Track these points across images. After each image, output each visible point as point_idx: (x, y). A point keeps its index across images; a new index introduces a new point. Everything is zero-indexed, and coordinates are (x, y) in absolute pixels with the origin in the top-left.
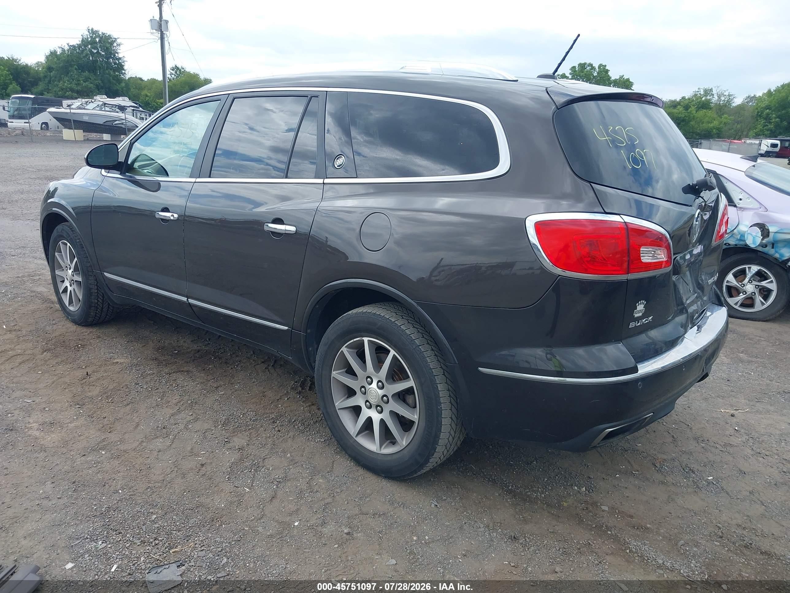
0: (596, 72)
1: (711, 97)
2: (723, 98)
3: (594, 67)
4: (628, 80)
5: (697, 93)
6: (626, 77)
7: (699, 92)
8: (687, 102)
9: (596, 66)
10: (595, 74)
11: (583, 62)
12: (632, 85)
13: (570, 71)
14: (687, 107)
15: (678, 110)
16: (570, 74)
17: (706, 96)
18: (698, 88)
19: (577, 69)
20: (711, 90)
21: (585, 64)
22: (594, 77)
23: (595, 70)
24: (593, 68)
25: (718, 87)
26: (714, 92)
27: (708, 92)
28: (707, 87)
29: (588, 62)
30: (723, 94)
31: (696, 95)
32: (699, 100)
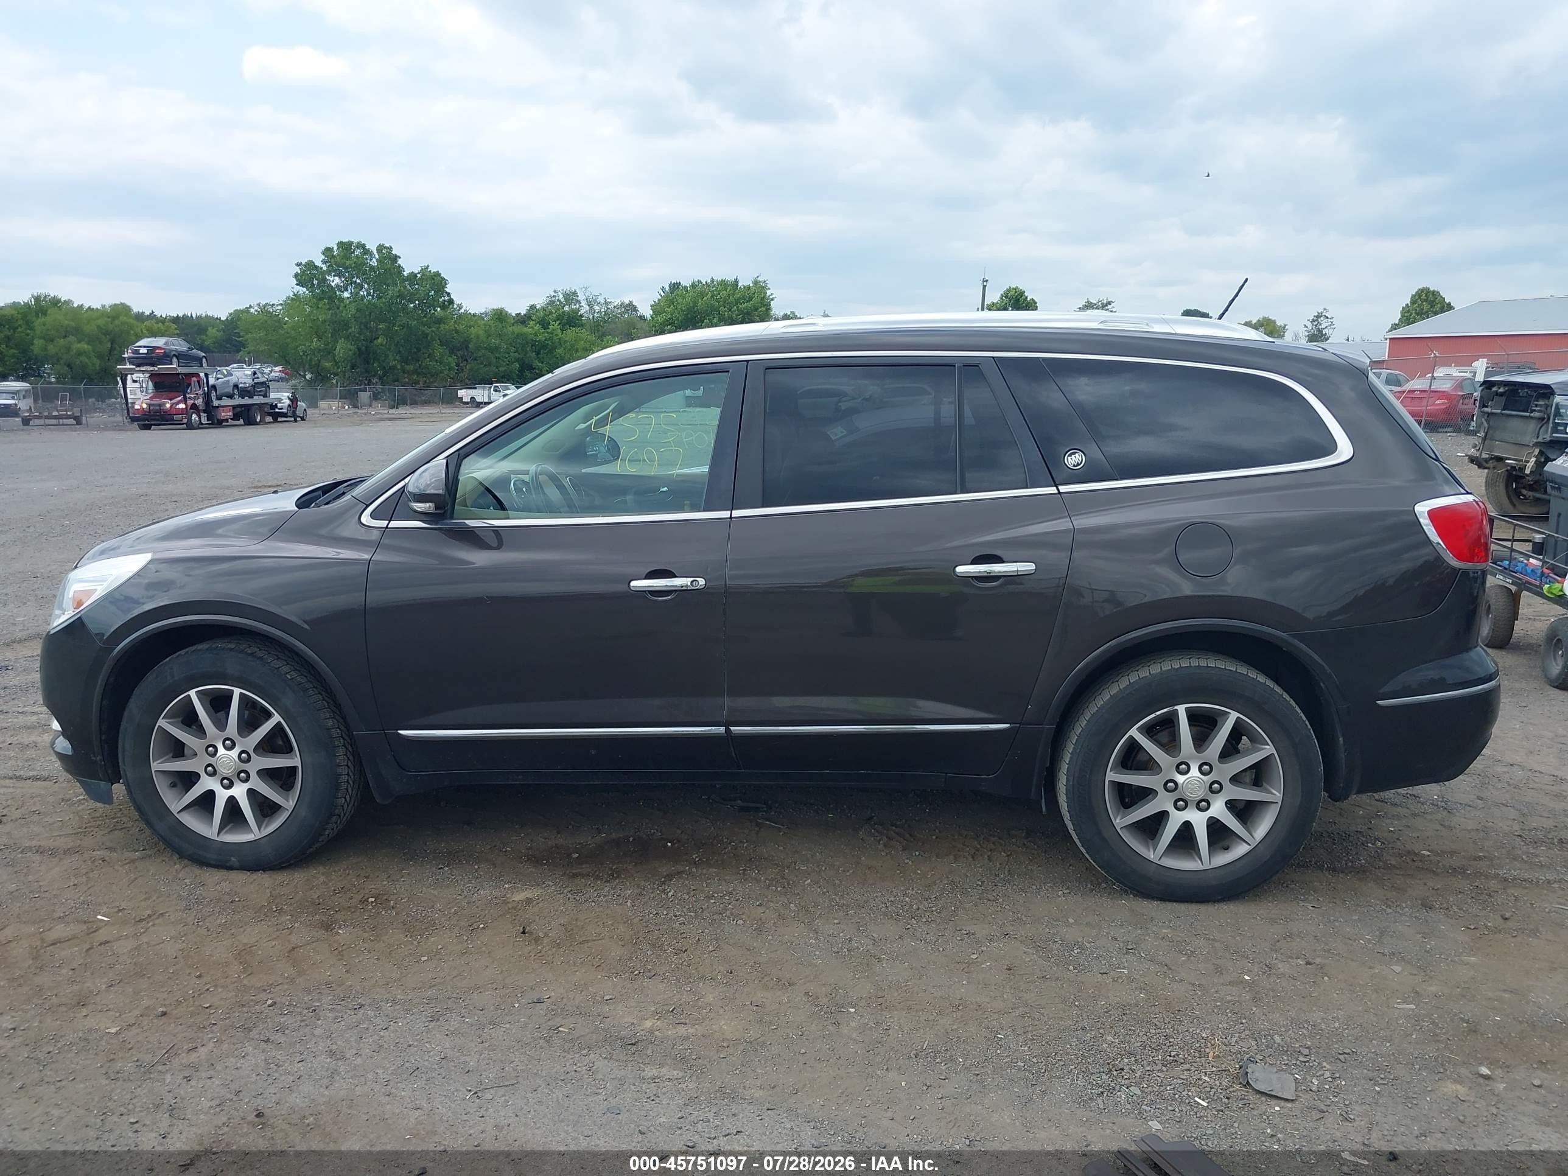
0: (374, 260)
1: (577, 306)
2: (597, 308)
3: (368, 250)
4: (438, 274)
5: (553, 299)
6: (433, 269)
7: (557, 298)
8: (542, 314)
9: (373, 247)
10: (374, 263)
11: (345, 240)
12: (446, 284)
13: (323, 257)
14: (544, 324)
15: (532, 328)
16: (324, 262)
17: (570, 305)
18: (553, 290)
19: (335, 253)
20: (575, 293)
21: (350, 243)
22: (372, 268)
23: (371, 256)
24: (366, 251)
25: (586, 289)
26: (581, 297)
27: (571, 297)
28: (568, 287)
29: (355, 240)
30: (595, 301)
31: (551, 303)
32: (561, 311)
